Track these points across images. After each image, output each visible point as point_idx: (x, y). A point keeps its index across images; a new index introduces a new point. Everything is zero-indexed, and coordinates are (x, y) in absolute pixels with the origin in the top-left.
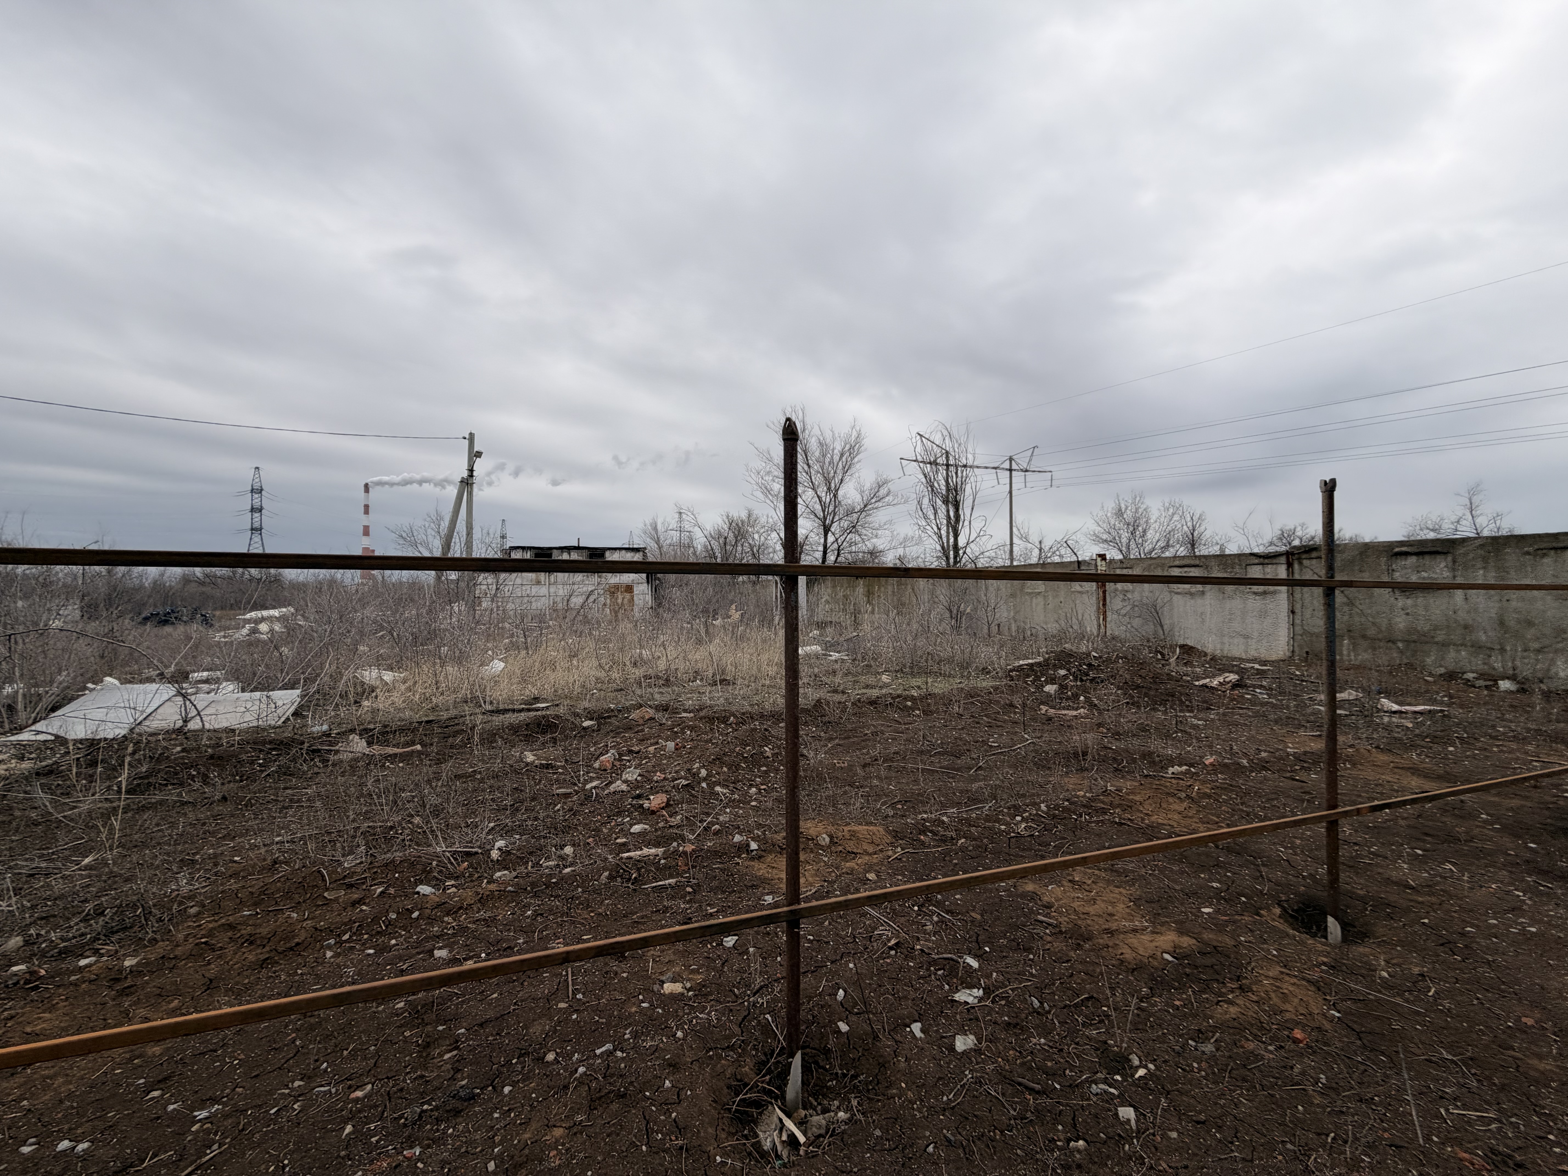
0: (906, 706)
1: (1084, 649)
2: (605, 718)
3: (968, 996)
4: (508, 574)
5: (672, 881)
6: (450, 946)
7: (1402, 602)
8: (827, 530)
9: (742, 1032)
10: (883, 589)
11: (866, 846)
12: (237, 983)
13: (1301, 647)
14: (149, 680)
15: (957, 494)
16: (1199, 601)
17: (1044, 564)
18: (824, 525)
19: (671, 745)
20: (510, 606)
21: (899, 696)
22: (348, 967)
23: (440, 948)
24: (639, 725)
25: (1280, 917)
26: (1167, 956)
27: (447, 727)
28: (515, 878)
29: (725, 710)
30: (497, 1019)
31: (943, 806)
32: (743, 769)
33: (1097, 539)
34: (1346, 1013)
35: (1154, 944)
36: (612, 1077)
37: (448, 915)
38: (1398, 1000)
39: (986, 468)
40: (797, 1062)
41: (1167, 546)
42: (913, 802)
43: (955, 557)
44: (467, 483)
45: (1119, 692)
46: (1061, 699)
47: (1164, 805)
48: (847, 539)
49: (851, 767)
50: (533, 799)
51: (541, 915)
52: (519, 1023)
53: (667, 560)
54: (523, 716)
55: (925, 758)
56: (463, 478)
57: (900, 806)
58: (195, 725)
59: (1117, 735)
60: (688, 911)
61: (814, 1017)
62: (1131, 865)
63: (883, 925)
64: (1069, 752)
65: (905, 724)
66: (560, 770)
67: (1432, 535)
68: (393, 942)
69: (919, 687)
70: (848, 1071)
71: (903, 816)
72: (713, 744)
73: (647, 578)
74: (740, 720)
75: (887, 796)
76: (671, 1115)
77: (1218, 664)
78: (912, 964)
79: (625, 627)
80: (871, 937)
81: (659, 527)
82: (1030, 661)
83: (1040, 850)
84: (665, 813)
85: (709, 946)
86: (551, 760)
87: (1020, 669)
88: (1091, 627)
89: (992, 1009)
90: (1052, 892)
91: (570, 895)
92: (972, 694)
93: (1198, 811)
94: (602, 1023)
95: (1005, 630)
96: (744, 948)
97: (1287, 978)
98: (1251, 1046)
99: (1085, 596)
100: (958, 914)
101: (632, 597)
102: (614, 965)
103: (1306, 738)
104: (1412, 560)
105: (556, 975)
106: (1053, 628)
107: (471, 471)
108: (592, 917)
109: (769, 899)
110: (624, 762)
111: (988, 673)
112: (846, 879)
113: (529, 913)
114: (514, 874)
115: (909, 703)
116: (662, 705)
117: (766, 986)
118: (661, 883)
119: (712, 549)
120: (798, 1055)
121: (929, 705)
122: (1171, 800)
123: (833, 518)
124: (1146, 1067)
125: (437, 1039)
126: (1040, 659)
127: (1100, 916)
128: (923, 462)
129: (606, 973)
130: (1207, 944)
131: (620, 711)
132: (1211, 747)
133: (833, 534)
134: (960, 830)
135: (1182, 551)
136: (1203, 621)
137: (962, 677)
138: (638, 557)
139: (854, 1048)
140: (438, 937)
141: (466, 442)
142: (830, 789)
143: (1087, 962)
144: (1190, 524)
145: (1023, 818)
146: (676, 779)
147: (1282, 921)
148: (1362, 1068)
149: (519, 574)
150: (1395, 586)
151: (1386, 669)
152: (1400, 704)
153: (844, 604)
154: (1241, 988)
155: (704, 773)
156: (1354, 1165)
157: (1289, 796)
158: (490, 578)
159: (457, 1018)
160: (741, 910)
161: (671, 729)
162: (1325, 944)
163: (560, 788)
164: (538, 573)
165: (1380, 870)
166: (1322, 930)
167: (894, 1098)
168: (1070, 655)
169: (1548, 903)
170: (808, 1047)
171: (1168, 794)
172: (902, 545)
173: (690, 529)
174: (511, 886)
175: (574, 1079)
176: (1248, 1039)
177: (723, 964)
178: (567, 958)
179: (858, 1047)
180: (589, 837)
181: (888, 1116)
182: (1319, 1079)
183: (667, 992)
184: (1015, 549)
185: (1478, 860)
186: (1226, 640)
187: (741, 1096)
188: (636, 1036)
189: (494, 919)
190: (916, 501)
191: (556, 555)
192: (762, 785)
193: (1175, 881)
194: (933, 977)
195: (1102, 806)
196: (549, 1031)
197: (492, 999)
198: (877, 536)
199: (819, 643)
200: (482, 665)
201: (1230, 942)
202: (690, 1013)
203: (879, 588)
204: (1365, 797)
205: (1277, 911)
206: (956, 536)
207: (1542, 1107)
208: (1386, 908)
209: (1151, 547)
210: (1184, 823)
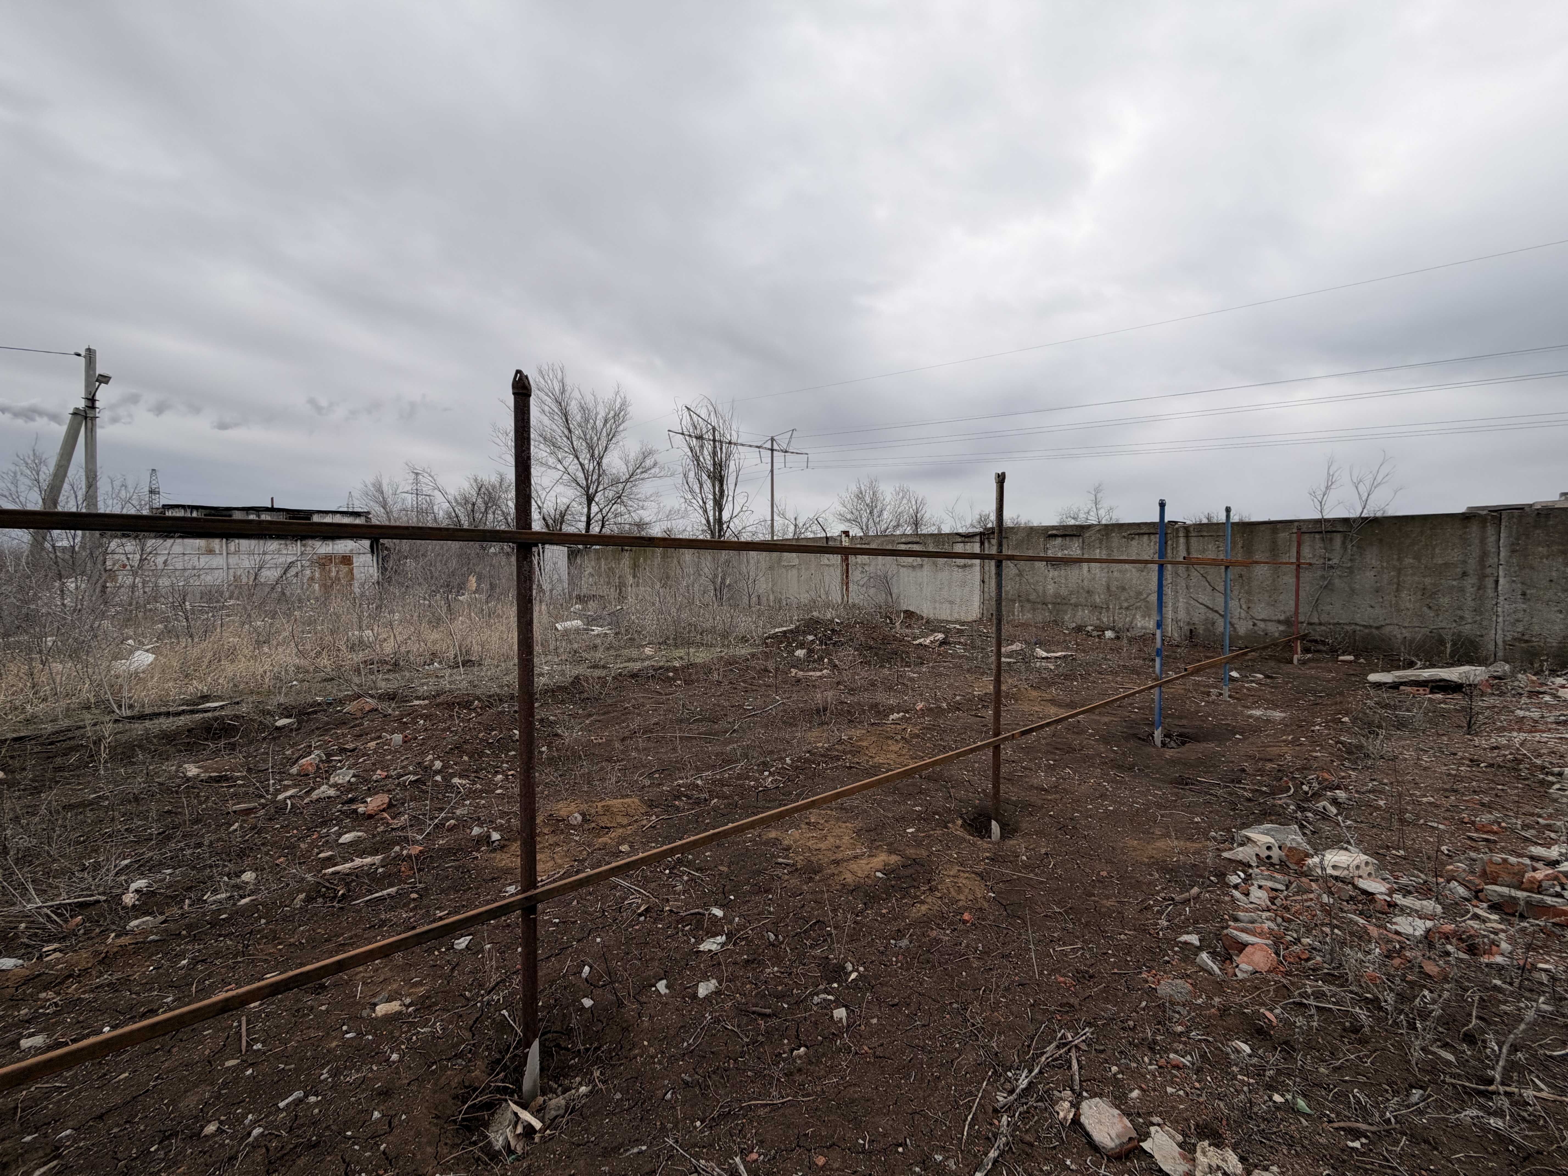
0: (668, 677)
1: (829, 616)
2: (308, 714)
3: (711, 945)
4: (160, 541)
5: (392, 890)
6: (48, 1029)
7: (1053, 573)
8: (590, 500)
9: (474, 1035)
10: (649, 562)
11: (620, 819)
13: (988, 610)
15: (721, 470)
16: (919, 573)
17: (798, 539)
18: (587, 495)
19: (398, 738)
20: (164, 582)
21: (661, 668)
23: (31, 1035)
24: (356, 719)
25: (961, 827)
26: (879, 874)
27: (51, 743)
28: (162, 923)
29: (468, 694)
30: (126, 1103)
31: (698, 770)
32: (488, 756)
33: (843, 519)
34: (999, 893)
35: (870, 865)
36: (299, 1129)
37: (45, 989)
38: (1031, 876)
39: (751, 446)
40: (535, 1051)
41: (898, 526)
42: (668, 770)
43: (720, 531)
44: (85, 416)
45: (856, 653)
46: (808, 662)
47: (884, 748)
48: (612, 510)
49: (609, 742)
50: (197, 821)
51: (203, 961)
52: (163, 1100)
53: (393, 523)
54: (182, 720)
55: (684, 725)
56: (77, 409)
57: (657, 776)
59: (852, 691)
60: (412, 920)
61: (556, 1000)
62: (855, 801)
63: (633, 894)
64: (812, 709)
65: (666, 695)
66: (239, 782)
67: (1072, 522)
69: (681, 658)
70: (591, 1045)
71: (660, 785)
72: (452, 732)
73: (372, 547)
74: (487, 703)
75: (644, 767)
76: (379, 1148)
77: (932, 626)
78: (660, 926)
79: (336, 605)
80: (620, 908)
81: (385, 488)
82: (785, 629)
83: (783, 800)
84: (386, 815)
85: (436, 953)
86: (226, 771)
87: (774, 636)
88: (836, 596)
89: (733, 951)
90: (792, 836)
91: (248, 929)
92: (731, 662)
93: (909, 749)
94: (290, 1070)
95: (764, 600)
96: (478, 948)
97: (962, 874)
98: (934, 934)
99: (831, 568)
100: (707, 870)
101: (351, 571)
102: (309, 1000)
103: (987, 683)
104: (1059, 541)
105: (223, 1030)
106: (804, 598)
107: (91, 400)
108: (280, 950)
109: (512, 889)
110: (334, 763)
111: (747, 641)
112: (598, 855)
113: (184, 962)
114: (161, 918)
115: (671, 674)
116: (388, 694)
117: (503, 981)
118: (377, 895)
119: (457, 516)
120: (536, 1044)
121: (690, 674)
122: (890, 742)
123: (597, 487)
124: (857, 970)
125: (21, 1155)
126: (792, 626)
127: (829, 850)
128: (690, 436)
129: (298, 1011)
130: (908, 858)
131: (331, 704)
132: (921, 695)
133: (597, 504)
134: (713, 791)
135: (909, 531)
136: (921, 590)
137: (723, 646)
138: (358, 521)
139: (598, 1020)
140: (27, 1022)
141: (82, 361)
142: (586, 766)
143: (817, 892)
144: (914, 507)
145: (770, 772)
146: (403, 776)
147: (962, 830)
148: (1005, 931)
149: (179, 541)
150: (1048, 560)
151: (1040, 625)
152: (1048, 652)
153: (609, 577)
154: (930, 889)
155: (438, 764)
156: (996, 1006)
157: (973, 730)
158: (130, 545)
159: (58, 1120)
160: (476, 907)
161: (399, 720)
162: (989, 843)
163: (239, 803)
164: (211, 540)
165: (1027, 780)
166: (989, 830)
167: (636, 1058)
168: (817, 622)
169: (1120, 788)
170: (549, 1032)
171: (888, 738)
172: (668, 517)
173: (429, 493)
174: (156, 934)
175: (246, 1145)
176: (932, 929)
177: (453, 969)
178: (242, 1001)
179: (601, 1018)
180: (279, 857)
181: (629, 1077)
182: (977, 947)
183: (380, 1014)
184: (775, 524)
185: (1085, 763)
186: (937, 605)
187: (469, 1103)
188: (335, 1073)
189: (126, 981)
190: (682, 475)
191: (237, 516)
192: (510, 770)
193: (889, 810)
194: (680, 934)
195: (837, 753)
196: (209, 1099)
197: (119, 1082)
198: (642, 508)
199: (580, 618)
200: (115, 658)
201: (925, 853)
202: (409, 1031)
203: (645, 561)
204: (1018, 724)
205: (960, 822)
206: (721, 511)
207: (1107, 932)
208: (1028, 808)
209: (886, 525)
210: (898, 760)
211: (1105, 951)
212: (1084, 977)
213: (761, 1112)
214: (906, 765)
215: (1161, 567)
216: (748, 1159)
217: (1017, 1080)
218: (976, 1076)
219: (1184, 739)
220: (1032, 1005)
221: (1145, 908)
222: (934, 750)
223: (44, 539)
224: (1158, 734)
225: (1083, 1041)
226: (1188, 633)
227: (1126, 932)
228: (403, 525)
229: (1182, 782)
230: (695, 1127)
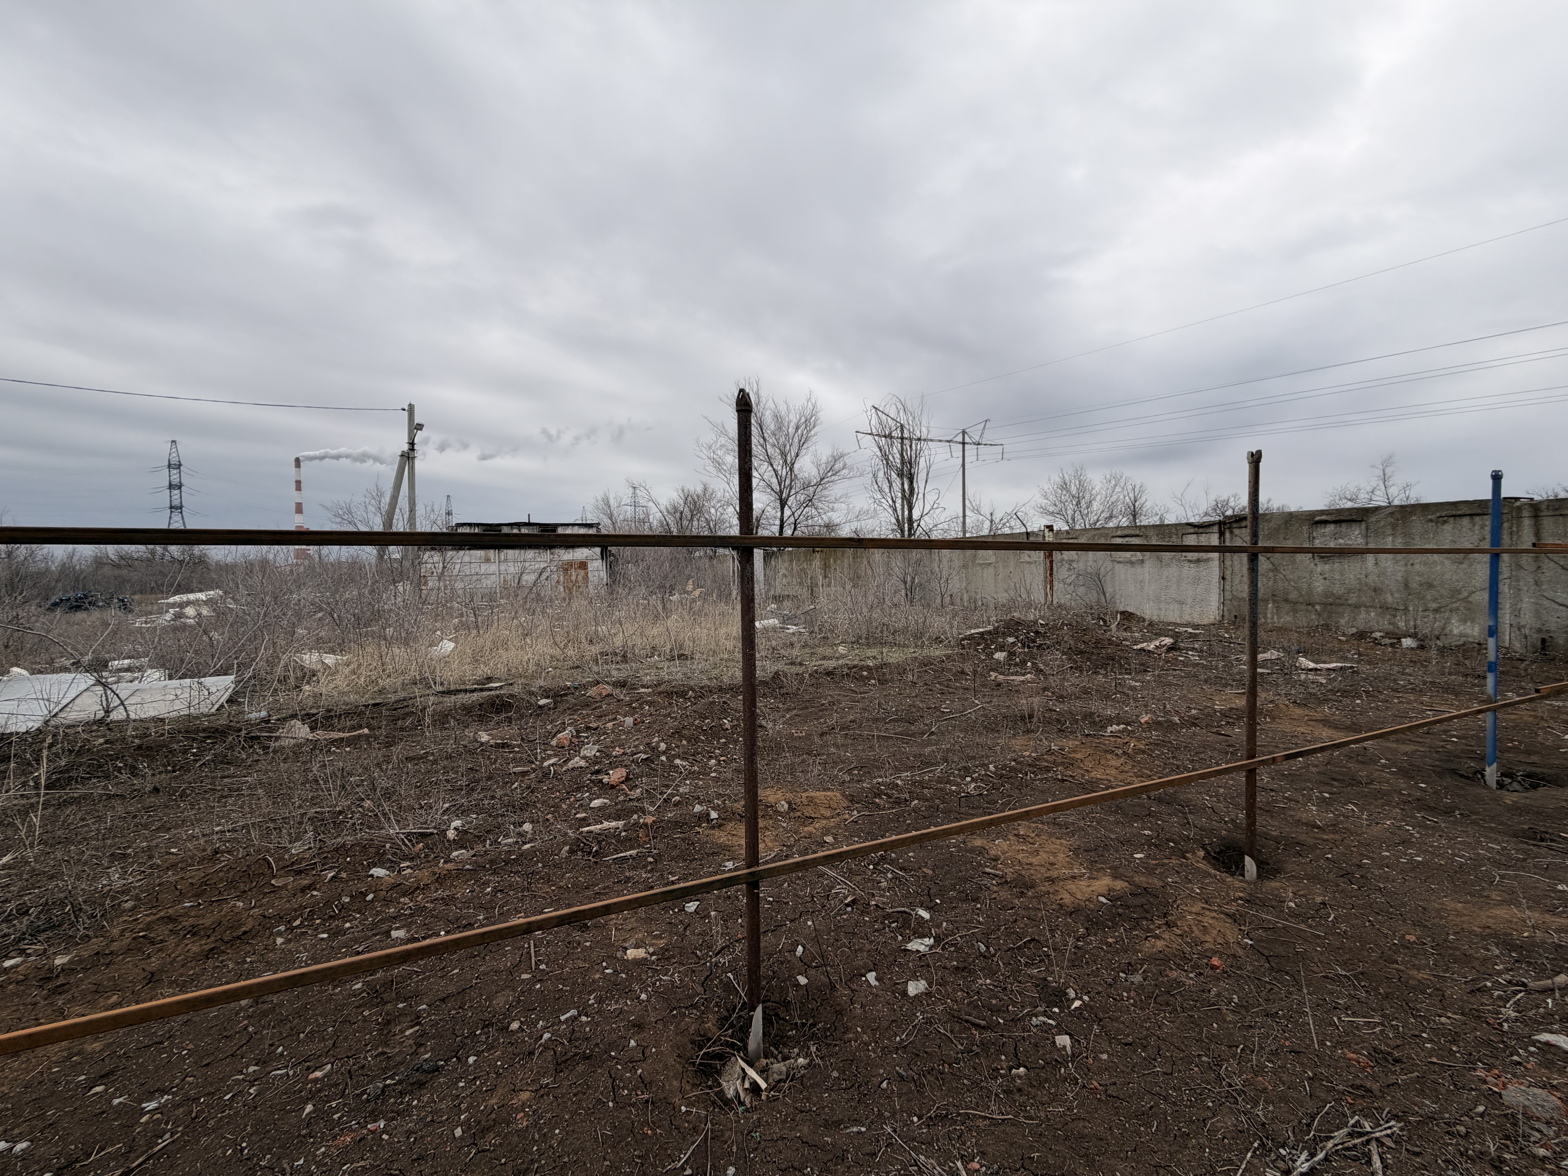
0: (862, 676)
1: (1032, 618)
2: (561, 696)
3: (920, 945)
4: (455, 552)
5: (633, 852)
6: (407, 926)
7: (1322, 567)
8: (783, 504)
9: (705, 991)
10: (839, 562)
11: (823, 811)
12: (181, 975)
13: (1229, 611)
14: (65, 669)
15: (911, 467)
16: (1138, 569)
17: (994, 535)
18: (781, 499)
19: (629, 721)
20: (459, 585)
21: (855, 667)
22: (300, 952)
23: (397, 929)
24: (597, 702)
25: (1203, 859)
26: (1102, 899)
27: (395, 709)
28: (473, 856)
29: (683, 685)
30: (459, 993)
31: (897, 770)
32: (703, 742)
33: (1045, 512)
34: (1258, 941)
35: (1091, 888)
36: (576, 1041)
37: (404, 895)
38: (1303, 927)
39: (940, 441)
40: (758, 1014)
41: (1111, 517)
42: (867, 768)
43: (910, 530)
44: (408, 457)
45: (1064, 657)
46: (1010, 665)
47: (1103, 762)
48: (804, 513)
49: (809, 736)
50: (489, 778)
51: (501, 891)
52: (482, 995)
53: (617, 533)
54: (475, 696)
55: (880, 725)
56: (403, 452)
57: (856, 772)
58: (118, 715)
59: (1061, 698)
60: (650, 881)
61: (774, 973)
62: (1071, 817)
63: (840, 884)
64: (1016, 716)
65: (861, 693)
66: (516, 749)
67: (1349, 505)
68: (348, 925)
69: (874, 658)
70: (807, 1020)
71: (859, 781)
72: (672, 718)
73: (602, 554)
74: (698, 694)
75: (843, 762)
76: (636, 1072)
77: (1155, 629)
78: (867, 919)
79: (579, 604)
80: (828, 895)
81: (611, 501)
82: (981, 630)
83: (988, 808)
84: (624, 787)
85: (671, 912)
86: (507, 739)
87: (971, 637)
88: (1038, 595)
89: (942, 955)
90: (1000, 846)
91: (530, 870)
92: (926, 663)
93: (1134, 766)
94: (567, 991)
95: (958, 601)
96: (705, 913)
97: (1208, 913)
98: (1174, 974)
99: (1033, 566)
100: (911, 870)
101: (587, 575)
102: (577, 935)
103: (1232, 696)
104: (1331, 528)
105: (518, 948)
106: (1003, 598)
107: (412, 444)
108: (553, 891)
109: (730, 865)
110: (582, 739)
111: (941, 642)
112: (804, 843)
113: (489, 889)
114: (472, 852)
115: (865, 673)
116: (619, 682)
117: (728, 946)
118: (622, 855)
119: (668, 525)
120: (759, 1009)
121: (884, 674)
122: (1109, 756)
123: (790, 492)
124: (1081, 999)
125: (397, 1016)
126: (990, 628)
127: (1042, 866)
128: (879, 435)
129: (569, 943)
130: (1138, 887)
131: (577, 688)
132: (1146, 706)
133: (790, 507)
134: (914, 792)
135: (1125, 522)
136: (1142, 588)
137: (916, 646)
138: (592, 531)
139: (813, 999)
140: (394, 918)
141: (406, 413)
142: (788, 758)
143: (1030, 908)
144: (1132, 495)
145: (973, 778)
146: (635, 754)
147: (1205, 862)
148: (1269, 987)
149: (467, 552)
150: (1313, 551)
151: (1305, 630)
152: (1316, 662)
153: (801, 578)
154: (1167, 924)
155: (663, 746)
156: (1259, 1070)
157: (1215, 749)
158: (436, 557)
159: (417, 995)
160: (701, 877)
161: (629, 705)
162: (1241, 881)
163: (517, 766)
164: (488, 551)
165: (1292, 813)
166: (1240, 869)
167: (850, 1042)
168: (1018, 623)
169: (1433, 835)
170: (769, 1001)
171: (1106, 751)
172: (858, 518)
173: (645, 504)
174: (469, 864)
175: (540, 1046)
176: (1171, 969)
177: (685, 928)
178: (528, 929)
179: (816, 997)
180: (548, 814)
181: (845, 1058)
182: (1232, 999)
183: (630, 958)
184: (967, 521)
185: (1376, 800)
186: (1163, 606)
187: (704, 1050)
188: (600, 1001)
189: (452, 898)
190: (871, 475)
191: (506, 530)
192: (721, 756)
193: (1111, 831)
194: (887, 929)
195: (1046, 764)
196: (513, 1002)
197: (453, 975)
198: (833, 510)
199: (776, 617)
200: (431, 645)
201: (1158, 883)
202: (654, 976)
203: (835, 561)
204: (1277, 747)
205: (1202, 853)
206: (910, 509)
207: (1418, 1010)
208: (1294, 846)
209: (1095, 518)
210: (1120, 777)
211: (1417, 1033)
212: (1387, 1060)
213: (980, 1123)
214: (1129, 784)
215: (1496, 557)
216: (969, 1166)
217: (1294, 1161)
218: (1237, 1143)
219: (1534, 781)
220: (1310, 1079)
221: (1479, 990)
222: (1164, 770)
223: (384, 552)
224: (1491, 773)
225: (1388, 1136)
226: (1539, 644)
227: (1450, 1014)
228: (626, 533)
229: (1535, 836)
230: (912, 1121)
